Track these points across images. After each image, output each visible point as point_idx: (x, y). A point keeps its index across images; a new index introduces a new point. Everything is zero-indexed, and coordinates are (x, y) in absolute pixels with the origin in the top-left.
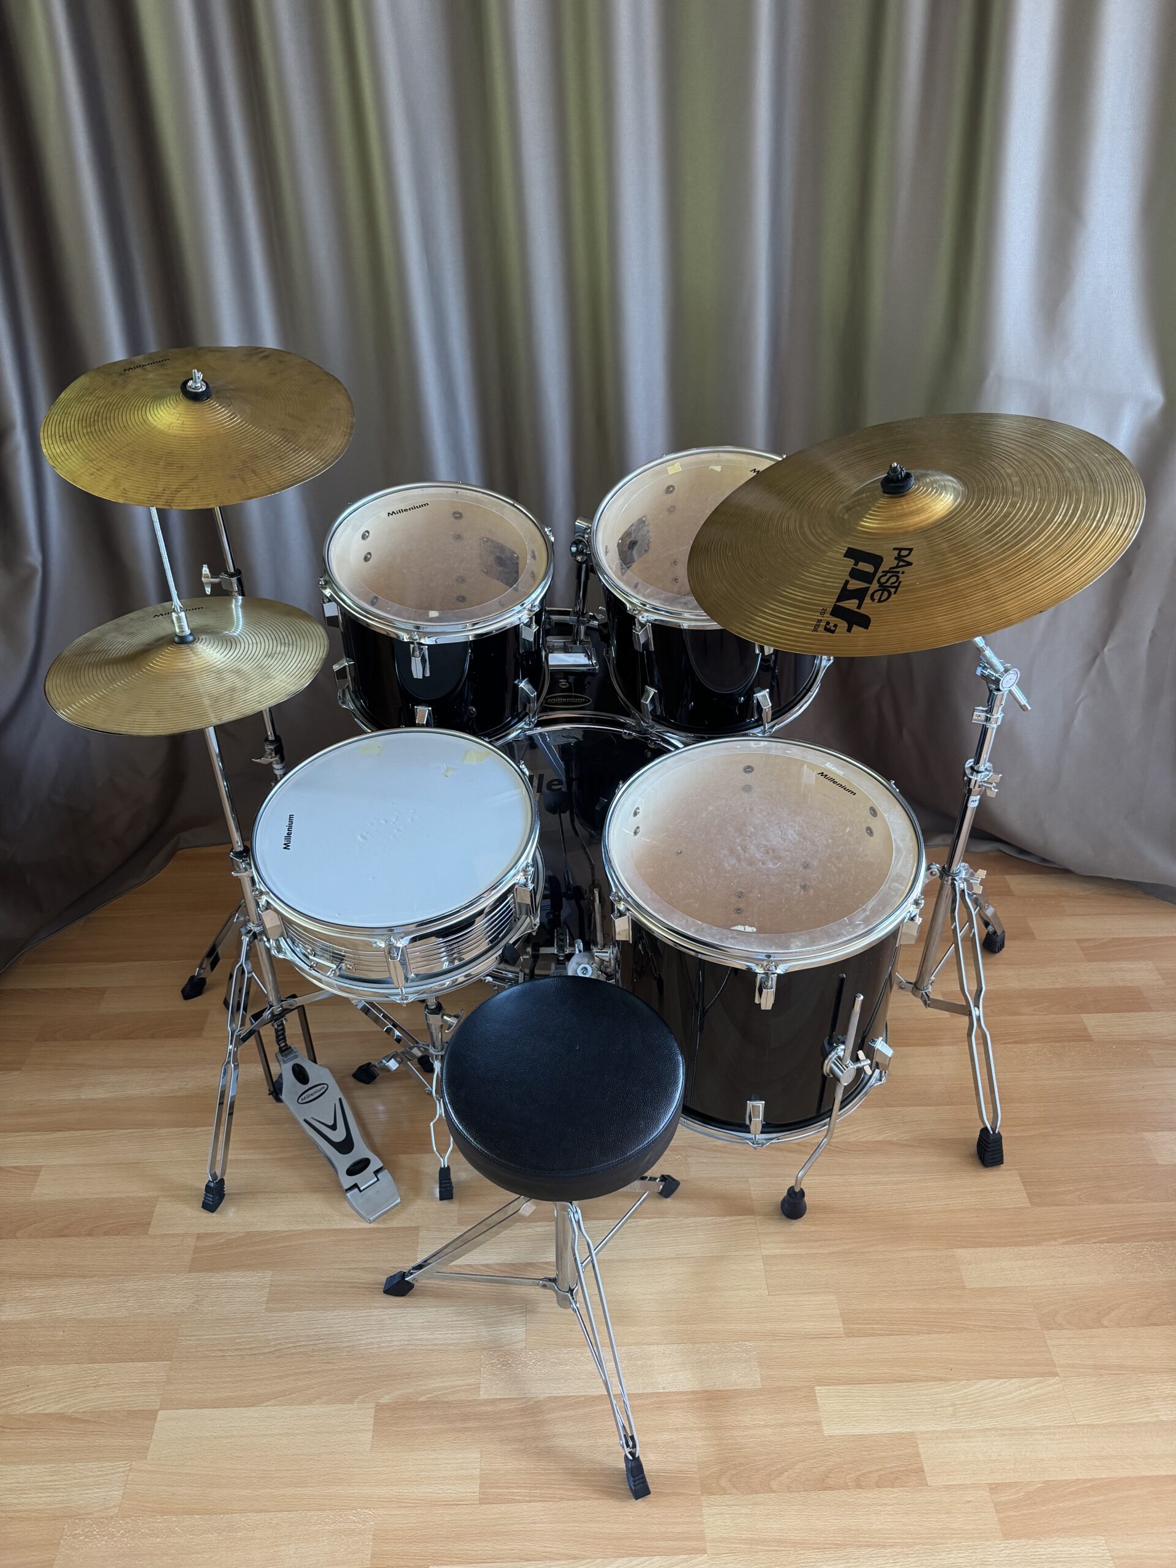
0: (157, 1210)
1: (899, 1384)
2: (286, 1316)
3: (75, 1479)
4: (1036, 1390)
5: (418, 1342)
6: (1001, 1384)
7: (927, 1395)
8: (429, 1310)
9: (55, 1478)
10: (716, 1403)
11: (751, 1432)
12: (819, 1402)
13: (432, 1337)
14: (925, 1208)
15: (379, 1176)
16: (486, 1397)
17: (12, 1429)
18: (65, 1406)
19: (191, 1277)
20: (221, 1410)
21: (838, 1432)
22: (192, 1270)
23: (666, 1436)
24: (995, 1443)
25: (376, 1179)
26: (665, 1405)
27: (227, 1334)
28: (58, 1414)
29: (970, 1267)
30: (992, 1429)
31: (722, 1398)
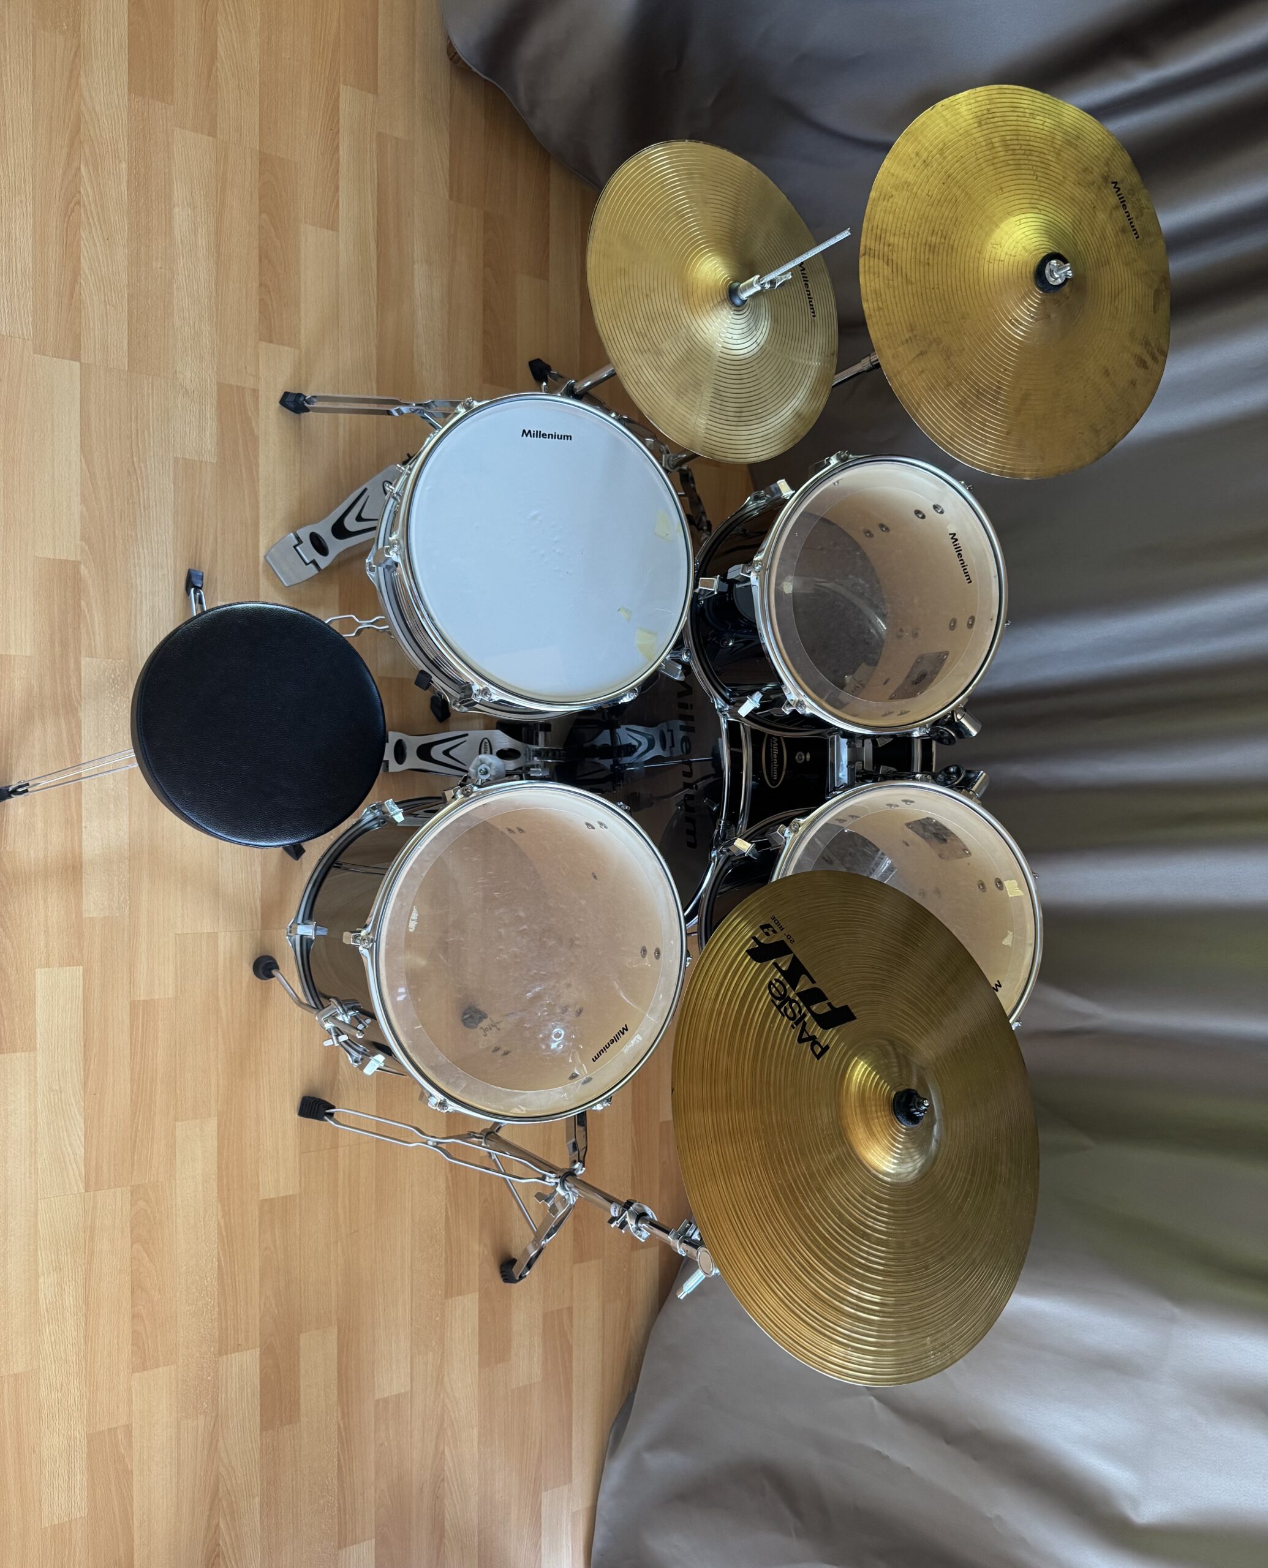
0: (286, 348)
1: (82, 1044)
2: (169, 476)
3: (18, 290)
4: (73, 1168)
5: (138, 601)
6: (79, 1138)
7: (71, 1068)
8: (172, 612)
9: (19, 272)
10: (69, 873)
11: (41, 902)
12: (67, 968)
13: (144, 613)
14: (262, 1096)
15: (311, 565)
16: (83, 663)
17: (67, 229)
18: (86, 276)
19: (212, 385)
20: (78, 419)
21: (38, 982)
22: (221, 386)
23: (40, 825)
24: (23, 1122)
25: (308, 561)
26: (69, 826)
27: (153, 421)
28: (80, 269)
29: (198, 1129)
30: (36, 1122)
31: (74, 880)
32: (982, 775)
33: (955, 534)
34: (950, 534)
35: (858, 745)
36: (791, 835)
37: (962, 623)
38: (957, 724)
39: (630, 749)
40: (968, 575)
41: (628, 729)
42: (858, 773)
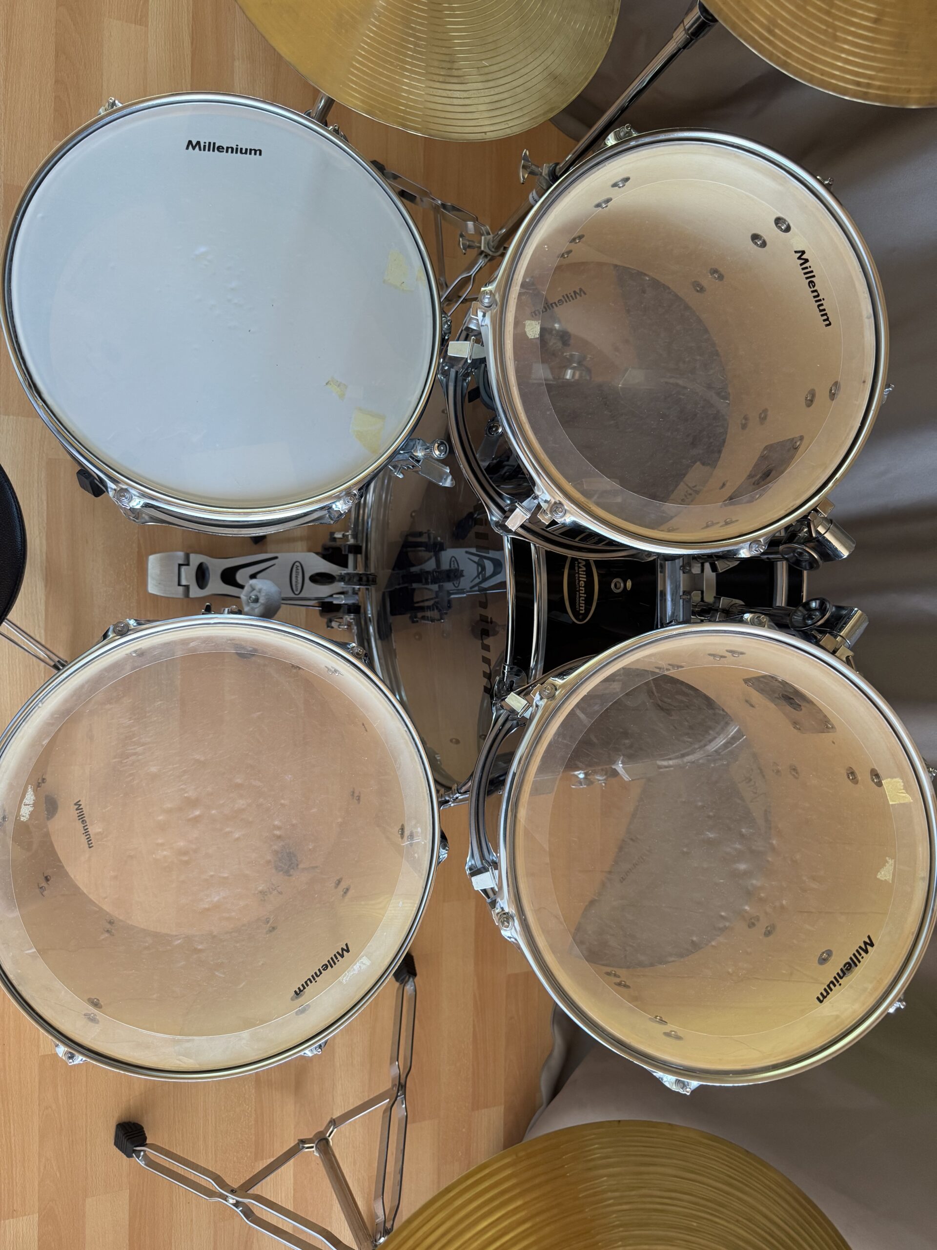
32: (858, 613)
33: (803, 252)
34: (796, 252)
35: (696, 569)
36: (542, 703)
37: (822, 395)
38: (816, 540)
39: (454, 574)
40: (826, 314)
41: (467, 552)
42: (695, 606)
